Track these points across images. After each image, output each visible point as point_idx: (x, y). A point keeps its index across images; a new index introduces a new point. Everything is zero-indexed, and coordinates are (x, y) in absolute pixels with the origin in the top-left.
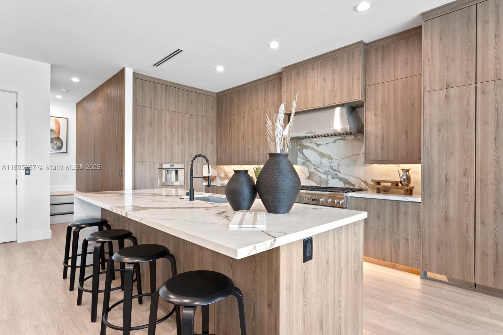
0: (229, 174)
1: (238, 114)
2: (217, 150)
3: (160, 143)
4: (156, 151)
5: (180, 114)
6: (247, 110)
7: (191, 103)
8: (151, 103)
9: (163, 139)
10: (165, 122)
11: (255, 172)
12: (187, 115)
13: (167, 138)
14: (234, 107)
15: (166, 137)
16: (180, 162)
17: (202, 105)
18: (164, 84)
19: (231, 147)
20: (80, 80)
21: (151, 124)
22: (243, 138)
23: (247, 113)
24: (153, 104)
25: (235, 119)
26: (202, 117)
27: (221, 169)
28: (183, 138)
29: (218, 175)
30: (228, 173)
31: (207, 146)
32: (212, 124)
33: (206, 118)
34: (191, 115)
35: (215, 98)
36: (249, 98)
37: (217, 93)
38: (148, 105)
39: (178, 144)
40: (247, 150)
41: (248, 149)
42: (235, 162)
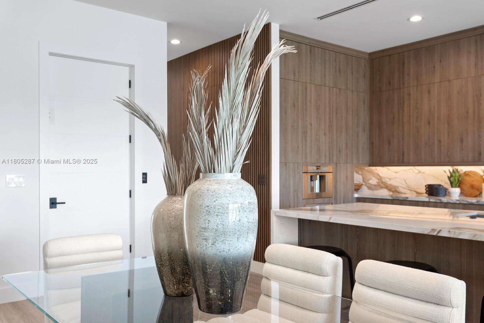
0: (387, 179)
1: (417, 86)
2: (372, 143)
3: (305, 133)
4: (300, 146)
5: (327, 89)
6: (437, 79)
7: (340, 70)
8: (294, 74)
9: (309, 126)
10: (310, 101)
11: (449, 178)
12: (335, 89)
13: (313, 125)
14: (409, 75)
15: (311, 125)
16: (328, 161)
17: (352, 73)
18: (309, 43)
19: (403, 138)
20: (181, 42)
21: (294, 106)
22: (429, 123)
23: (436, 84)
24: (297, 74)
25: (410, 94)
26: (352, 91)
27: (371, 172)
28: (331, 126)
29: (363, 181)
30: (385, 178)
31: (358, 137)
32: (364, 102)
33: (357, 94)
34: (340, 89)
35: (367, 61)
36: (441, 61)
37: (371, 54)
38: (291, 77)
39: (325, 134)
40: (436, 142)
41: (440, 141)
42: (411, 161)
